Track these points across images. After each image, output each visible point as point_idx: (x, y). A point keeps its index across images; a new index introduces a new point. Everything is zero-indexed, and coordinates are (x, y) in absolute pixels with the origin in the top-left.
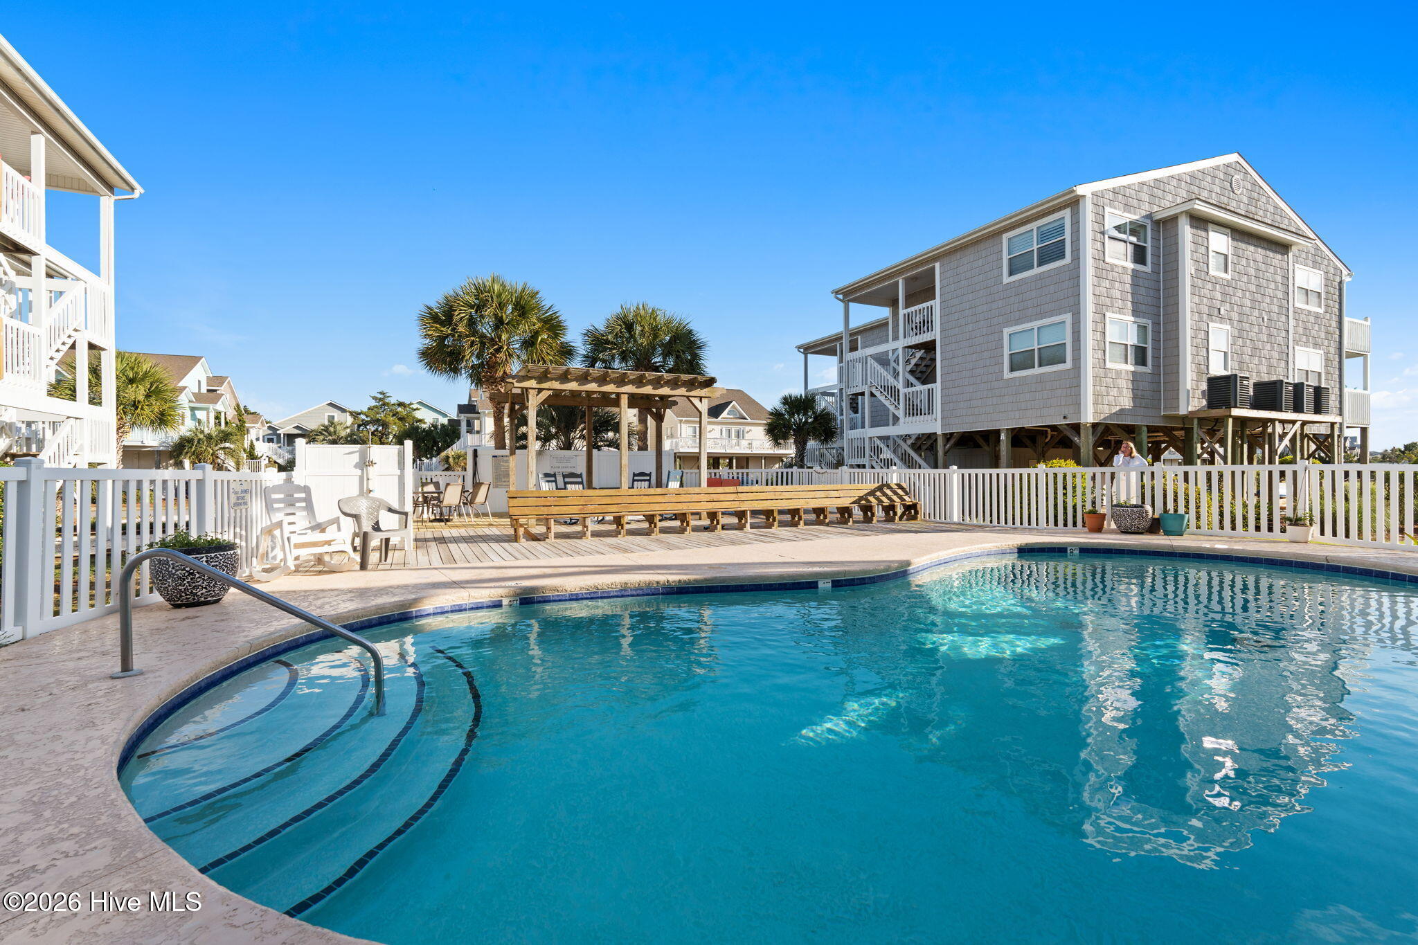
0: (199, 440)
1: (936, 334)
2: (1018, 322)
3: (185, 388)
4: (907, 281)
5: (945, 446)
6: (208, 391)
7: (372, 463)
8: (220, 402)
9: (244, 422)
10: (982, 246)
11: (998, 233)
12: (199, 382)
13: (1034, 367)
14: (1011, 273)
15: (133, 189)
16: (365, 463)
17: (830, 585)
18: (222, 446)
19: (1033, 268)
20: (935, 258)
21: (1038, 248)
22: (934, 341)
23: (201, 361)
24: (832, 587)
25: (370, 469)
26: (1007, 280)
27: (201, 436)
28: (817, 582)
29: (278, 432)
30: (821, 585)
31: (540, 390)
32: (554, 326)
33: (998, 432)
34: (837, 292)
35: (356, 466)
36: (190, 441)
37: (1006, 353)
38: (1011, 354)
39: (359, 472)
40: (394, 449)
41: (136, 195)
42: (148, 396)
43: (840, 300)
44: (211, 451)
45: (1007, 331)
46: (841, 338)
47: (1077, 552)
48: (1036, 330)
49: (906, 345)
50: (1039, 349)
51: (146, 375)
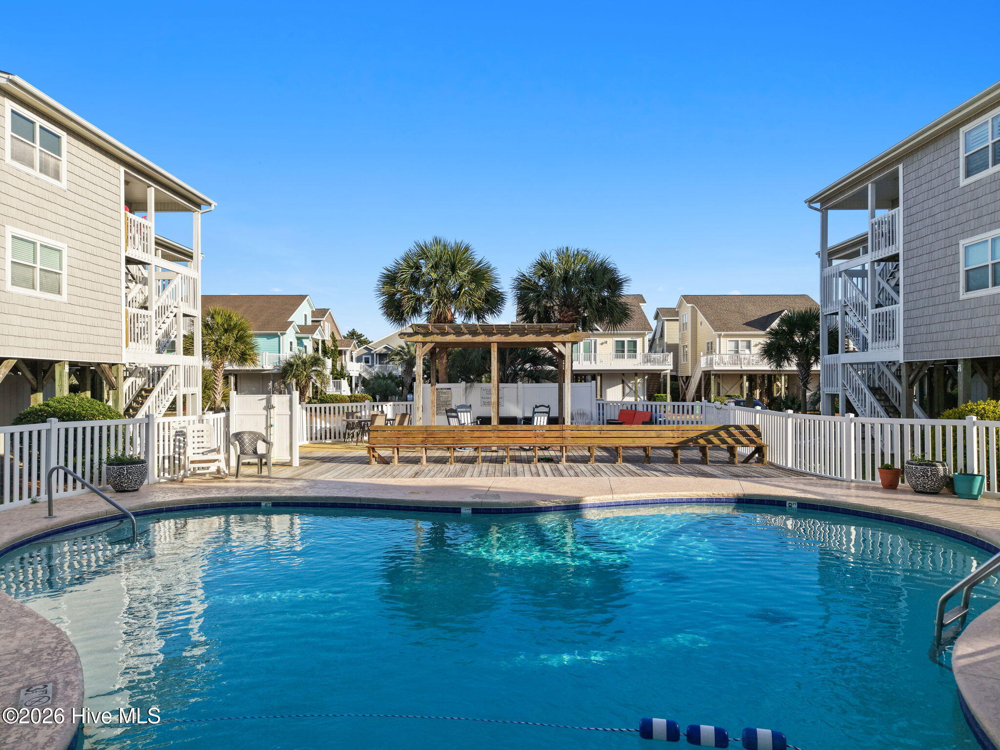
0: (297, 365)
1: (899, 247)
2: (973, 232)
3: (292, 322)
4: (877, 184)
5: (909, 376)
6: (313, 321)
7: (273, 407)
8: (317, 332)
9: (337, 347)
10: (941, 143)
11: (953, 129)
12: (306, 315)
13: (988, 287)
14: (968, 174)
15: (210, 204)
16: (269, 407)
17: (470, 511)
18: (314, 368)
19: (988, 168)
20: (898, 159)
21: (994, 143)
22: (897, 255)
23: (307, 299)
24: (472, 513)
25: (272, 410)
26: (963, 182)
27: (299, 362)
28: (460, 509)
29: (372, 352)
30: (463, 511)
31: (424, 344)
32: (480, 275)
33: (955, 363)
34: (810, 201)
35: (264, 409)
36: (290, 365)
37: (962, 269)
38: (967, 271)
39: (265, 412)
40: (286, 397)
41: (213, 207)
42: (236, 341)
43: (816, 209)
44: (305, 373)
45: (963, 243)
46: (866, 240)
47: (795, 506)
48: (990, 242)
49: (874, 259)
50: (994, 265)
51: (235, 325)
